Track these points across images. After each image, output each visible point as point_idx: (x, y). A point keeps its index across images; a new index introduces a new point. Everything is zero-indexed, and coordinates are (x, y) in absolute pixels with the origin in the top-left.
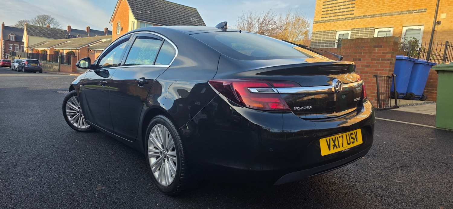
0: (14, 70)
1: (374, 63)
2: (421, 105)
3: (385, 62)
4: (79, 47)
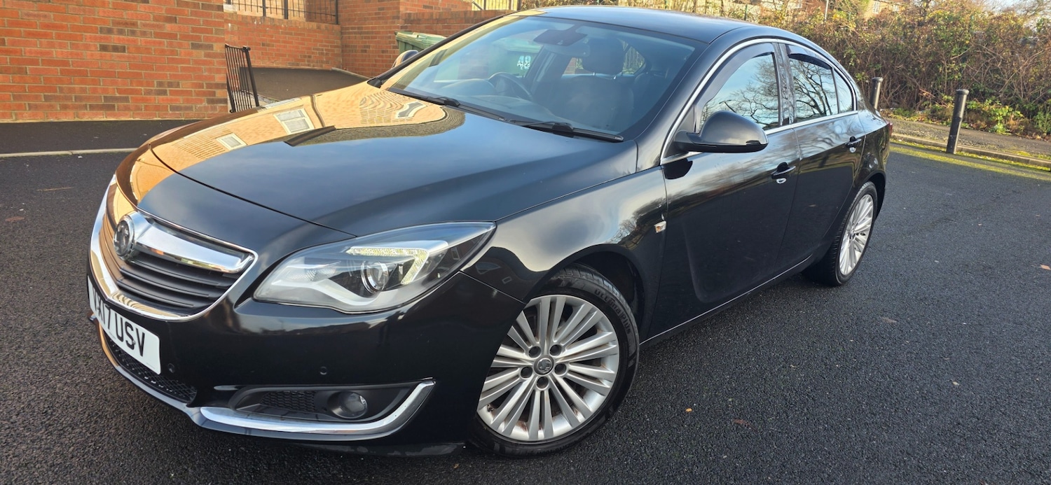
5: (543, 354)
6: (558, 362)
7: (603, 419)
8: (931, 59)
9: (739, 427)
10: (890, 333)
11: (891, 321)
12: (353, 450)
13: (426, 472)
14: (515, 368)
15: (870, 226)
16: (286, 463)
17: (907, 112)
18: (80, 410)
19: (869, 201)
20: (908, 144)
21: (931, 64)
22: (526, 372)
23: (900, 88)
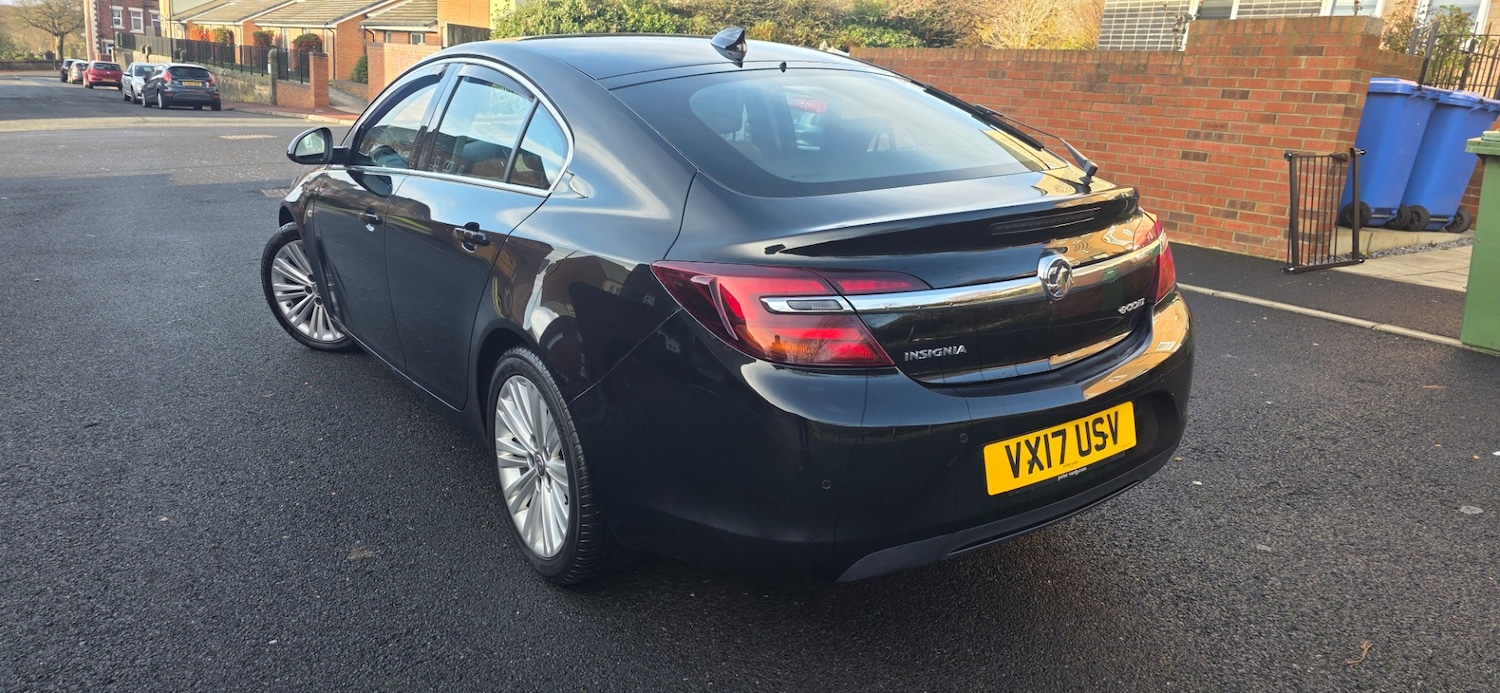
0: (132, 101)
1: (1291, 108)
2: (1446, 249)
3: (1329, 105)
4: (335, 20)
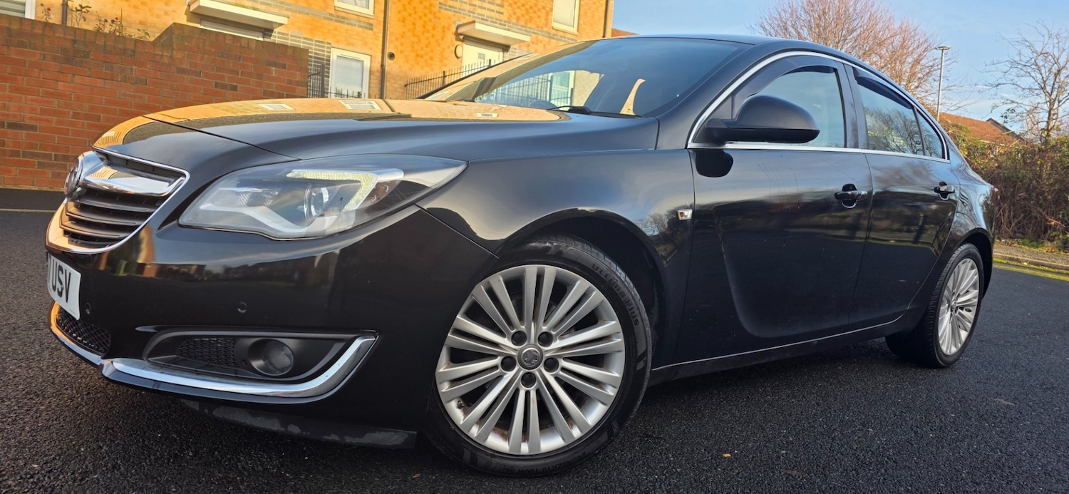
5: (529, 341)
6: (548, 355)
7: (604, 437)
8: (1057, 186)
9: (790, 477)
10: (1005, 413)
11: (1006, 403)
12: (283, 429)
13: (378, 477)
14: (494, 357)
15: (976, 300)
16: (216, 453)
17: (1034, 243)
18: (20, 387)
19: (972, 268)
20: (1035, 267)
21: (1058, 193)
22: (508, 363)
23: (1024, 218)
